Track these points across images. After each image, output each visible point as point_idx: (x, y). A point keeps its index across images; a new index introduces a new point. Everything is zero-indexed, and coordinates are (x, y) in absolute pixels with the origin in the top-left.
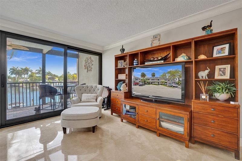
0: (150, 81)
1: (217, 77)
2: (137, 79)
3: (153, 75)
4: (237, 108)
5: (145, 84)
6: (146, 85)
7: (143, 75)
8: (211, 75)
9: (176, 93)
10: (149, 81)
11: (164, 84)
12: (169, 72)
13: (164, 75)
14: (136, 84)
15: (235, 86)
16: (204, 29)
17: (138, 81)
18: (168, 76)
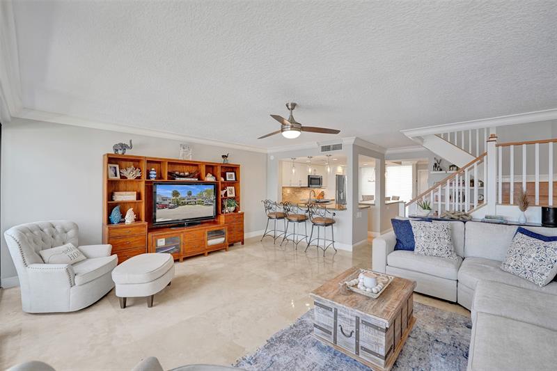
0: (186, 201)
1: (229, 195)
2: (164, 199)
3: (190, 194)
4: (243, 214)
5: (178, 205)
6: (180, 207)
7: (176, 194)
8: (226, 194)
9: (209, 211)
10: (183, 201)
11: (201, 203)
12: (206, 191)
13: (201, 194)
14: (164, 207)
15: (239, 201)
16: (223, 156)
17: (166, 203)
18: (204, 194)
